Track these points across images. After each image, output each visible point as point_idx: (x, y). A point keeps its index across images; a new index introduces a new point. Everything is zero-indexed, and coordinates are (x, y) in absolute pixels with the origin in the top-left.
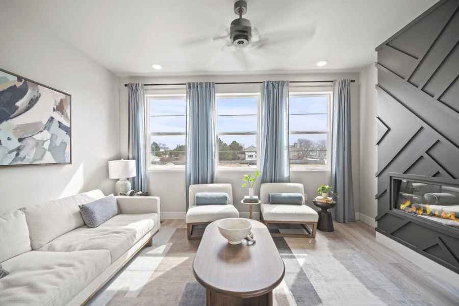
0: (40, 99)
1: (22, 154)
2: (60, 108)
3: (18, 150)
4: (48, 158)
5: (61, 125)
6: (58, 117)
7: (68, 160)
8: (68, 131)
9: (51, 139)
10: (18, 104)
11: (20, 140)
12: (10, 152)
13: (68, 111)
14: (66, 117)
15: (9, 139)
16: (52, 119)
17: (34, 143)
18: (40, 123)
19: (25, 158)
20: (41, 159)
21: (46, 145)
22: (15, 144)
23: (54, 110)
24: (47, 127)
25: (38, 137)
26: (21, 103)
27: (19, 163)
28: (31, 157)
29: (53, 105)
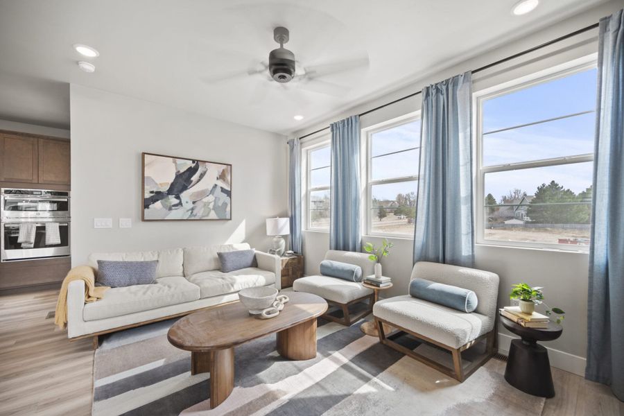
0: (207, 173)
1: (195, 212)
2: (222, 177)
3: (192, 209)
4: (213, 215)
5: (223, 190)
6: (220, 184)
7: (228, 217)
8: (229, 193)
9: (215, 201)
10: (192, 179)
11: (194, 203)
12: (188, 211)
13: (229, 178)
14: (227, 183)
15: (187, 202)
16: (216, 185)
17: (202, 204)
18: (207, 190)
19: (196, 215)
20: (208, 215)
21: (211, 206)
22: (191, 205)
23: (217, 179)
24: (212, 192)
25: (205, 200)
26: (194, 178)
27: (193, 218)
28: (201, 214)
29: (216, 174)
